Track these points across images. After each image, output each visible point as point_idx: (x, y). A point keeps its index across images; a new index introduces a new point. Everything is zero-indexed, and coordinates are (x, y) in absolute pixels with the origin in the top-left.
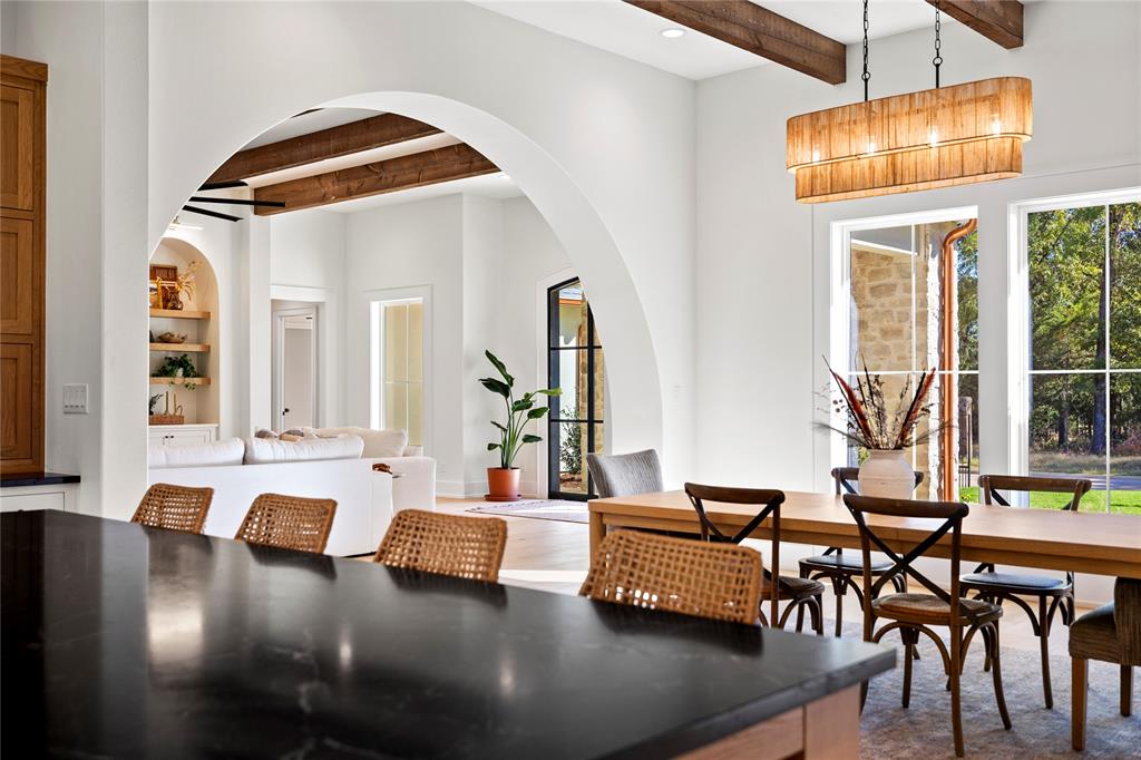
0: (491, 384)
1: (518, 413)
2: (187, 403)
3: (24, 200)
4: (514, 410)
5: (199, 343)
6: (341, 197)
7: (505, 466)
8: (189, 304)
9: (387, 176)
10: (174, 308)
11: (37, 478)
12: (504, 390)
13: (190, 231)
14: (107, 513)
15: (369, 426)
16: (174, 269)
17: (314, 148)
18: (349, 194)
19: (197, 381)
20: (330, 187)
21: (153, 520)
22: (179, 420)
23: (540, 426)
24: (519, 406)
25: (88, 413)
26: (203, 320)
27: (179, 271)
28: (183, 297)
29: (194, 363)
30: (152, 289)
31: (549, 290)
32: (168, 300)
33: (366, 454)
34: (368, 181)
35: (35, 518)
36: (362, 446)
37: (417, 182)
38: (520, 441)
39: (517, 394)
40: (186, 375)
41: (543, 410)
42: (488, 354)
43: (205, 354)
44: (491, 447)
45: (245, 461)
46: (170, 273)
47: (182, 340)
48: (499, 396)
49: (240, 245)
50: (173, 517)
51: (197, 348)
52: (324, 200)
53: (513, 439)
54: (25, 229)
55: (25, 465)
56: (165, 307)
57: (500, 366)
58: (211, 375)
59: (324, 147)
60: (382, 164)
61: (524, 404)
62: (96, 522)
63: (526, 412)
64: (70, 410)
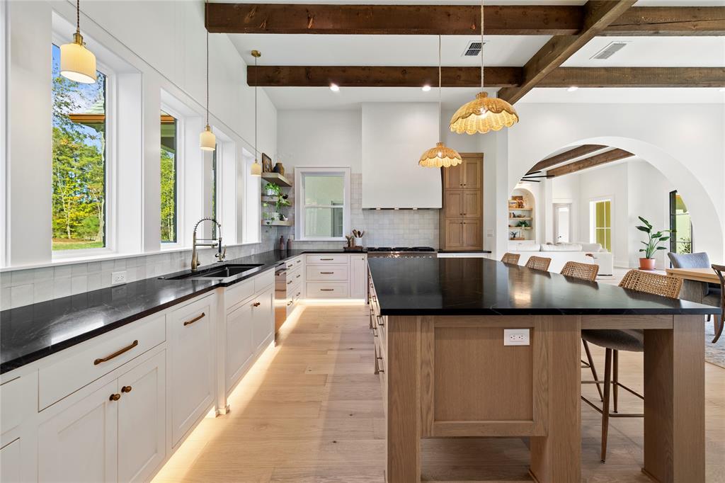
0: (641, 228)
1: (654, 239)
2: (525, 234)
3: (478, 186)
4: (652, 238)
5: (529, 217)
6: (576, 170)
7: (648, 258)
8: (526, 206)
9: (594, 161)
10: (522, 208)
11: (482, 251)
12: (648, 231)
13: (526, 186)
14: (497, 260)
15: (588, 242)
16: (522, 197)
17: (565, 157)
18: (580, 169)
19: (529, 228)
20: (572, 167)
21: (506, 261)
22: (524, 239)
23: (667, 244)
24: (654, 236)
25: (493, 237)
26: (530, 211)
28: (524, 204)
29: (528, 223)
30: (514, 203)
31: (670, 193)
32: (520, 205)
33: (583, 250)
34: (586, 164)
35: (481, 260)
36: (581, 248)
37: (606, 161)
38: (655, 249)
39: (654, 232)
40: (525, 226)
41: (668, 237)
42: (640, 218)
43: (531, 221)
44: (641, 250)
45: (540, 251)
46: (521, 198)
47: (524, 217)
48: (645, 233)
49: (542, 189)
50: (511, 261)
51: (529, 219)
52: (570, 171)
53: (652, 248)
54: (479, 192)
55: (479, 248)
56: (519, 207)
57: (646, 222)
58: (533, 226)
59: (569, 156)
60: (592, 158)
61: (658, 235)
62: (495, 261)
63: (658, 238)
64: (489, 235)
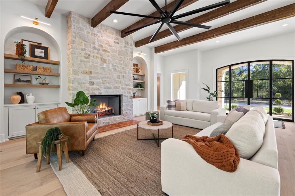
5: (143, 80)
10: (138, 73)
12: (208, 91)
15: (177, 98)
24: (211, 94)
26: (143, 75)
27: (139, 65)
28: (140, 70)
29: (142, 85)
30: (133, 69)
31: (217, 69)
32: (137, 71)
40: (141, 87)
42: (203, 83)
43: (144, 83)
46: (137, 65)
47: (139, 80)
56: (137, 72)
63: (213, 95)
